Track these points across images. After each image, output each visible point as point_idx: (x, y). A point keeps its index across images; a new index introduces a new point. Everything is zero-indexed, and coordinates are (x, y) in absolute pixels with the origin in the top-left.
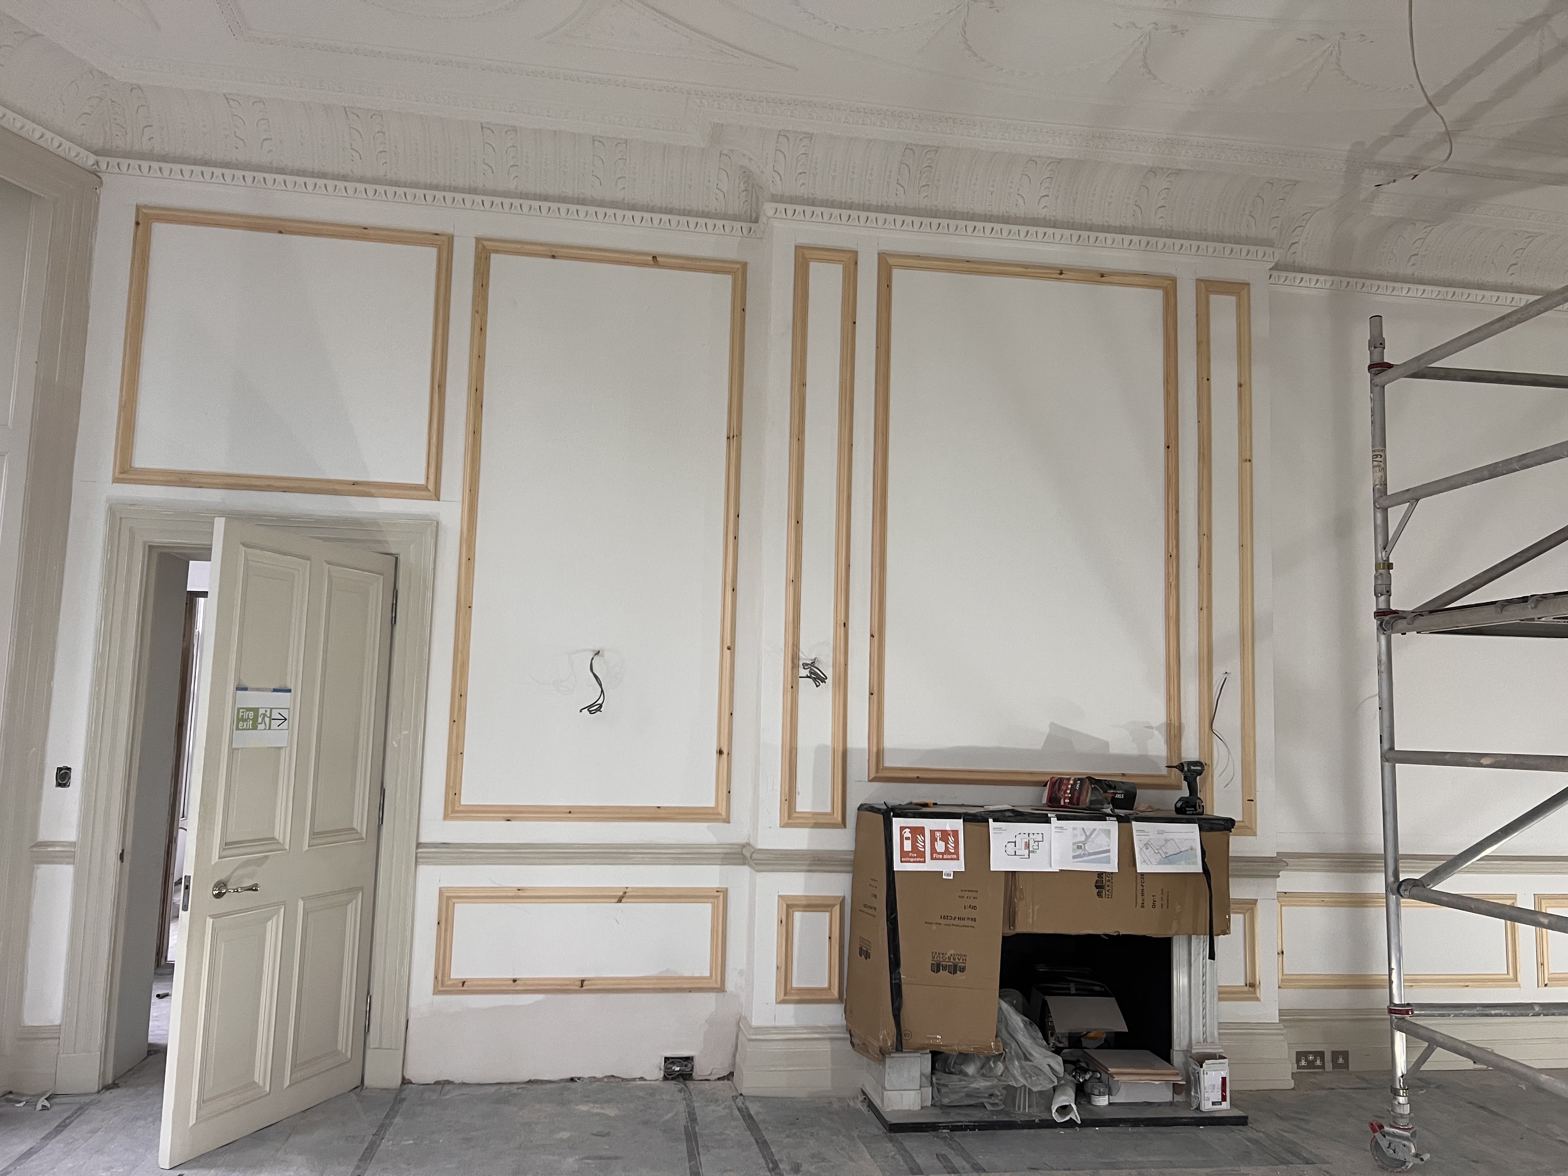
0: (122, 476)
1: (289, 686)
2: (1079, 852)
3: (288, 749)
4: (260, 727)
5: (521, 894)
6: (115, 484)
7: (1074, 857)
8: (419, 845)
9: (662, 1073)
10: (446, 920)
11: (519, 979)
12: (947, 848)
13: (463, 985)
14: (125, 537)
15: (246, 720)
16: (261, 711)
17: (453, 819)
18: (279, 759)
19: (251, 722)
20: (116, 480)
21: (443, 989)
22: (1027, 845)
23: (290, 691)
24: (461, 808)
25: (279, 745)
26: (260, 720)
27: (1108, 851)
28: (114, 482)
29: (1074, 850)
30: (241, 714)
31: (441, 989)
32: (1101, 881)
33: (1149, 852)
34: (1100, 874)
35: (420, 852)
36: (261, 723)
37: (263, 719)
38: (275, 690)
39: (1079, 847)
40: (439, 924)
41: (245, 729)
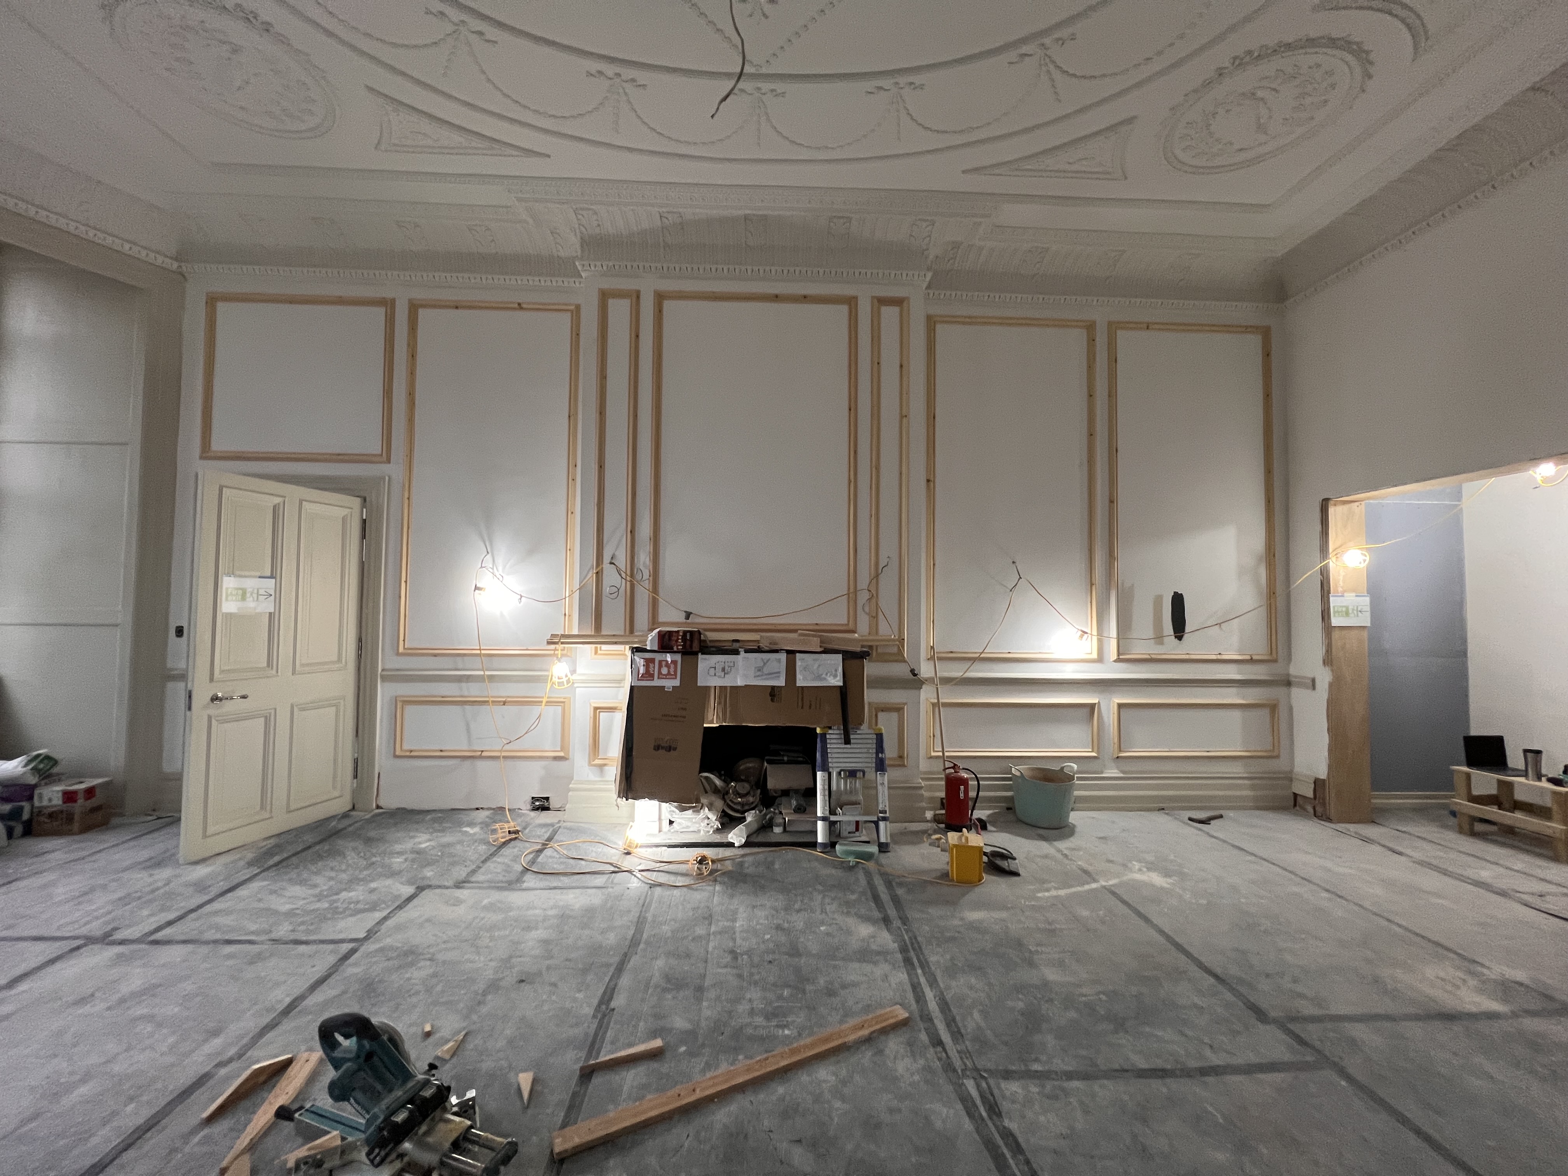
0: (203, 456)
2: (759, 673)
5: (444, 700)
6: (200, 461)
7: (755, 677)
8: (382, 671)
9: (531, 806)
12: (669, 671)
13: (411, 753)
20: (200, 457)
22: (723, 670)
27: (779, 673)
29: (755, 672)
32: (774, 692)
33: (805, 673)
34: (773, 688)
35: (384, 676)
39: (759, 670)
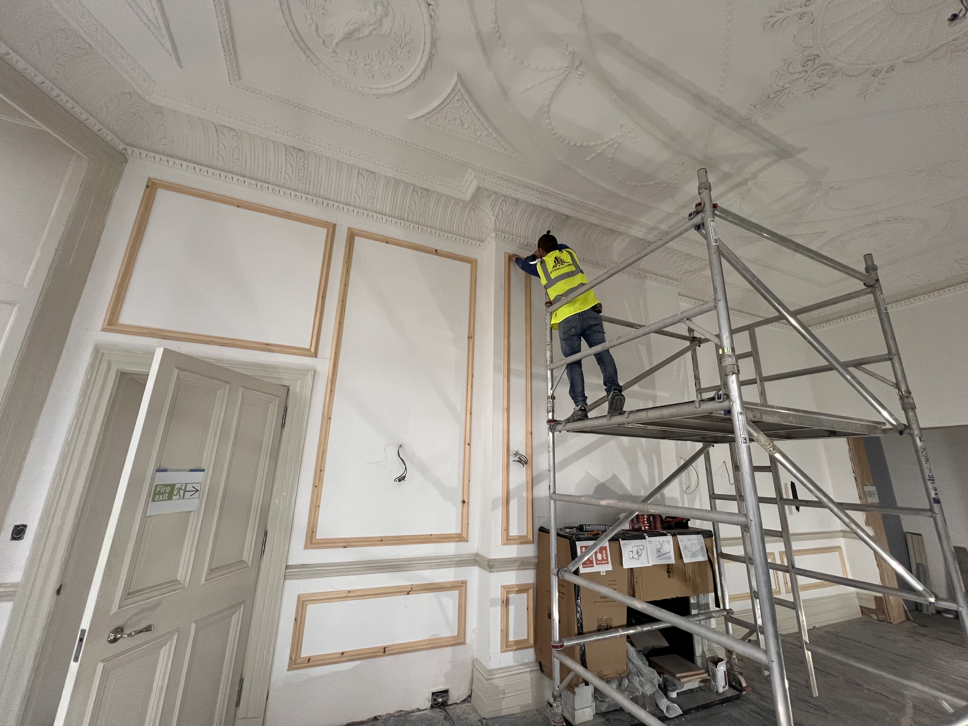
0: (109, 327)
1: (203, 468)
2: (659, 554)
3: (196, 512)
4: (174, 497)
5: (350, 594)
6: (102, 332)
7: (658, 557)
8: (287, 567)
9: (430, 704)
10: (301, 617)
11: (346, 652)
12: (602, 557)
13: (309, 662)
14: (104, 366)
15: (163, 494)
16: (177, 486)
17: (311, 548)
18: (188, 521)
19: (167, 495)
20: (103, 330)
21: (296, 666)
22: (637, 553)
23: (203, 470)
24: (317, 541)
25: (188, 510)
26: (175, 492)
27: (670, 552)
28: (102, 330)
29: (657, 554)
30: (158, 489)
31: (294, 666)
32: (669, 568)
33: (687, 551)
34: (668, 565)
35: (288, 572)
36: (176, 495)
37: (179, 492)
38: (191, 470)
39: (659, 551)
40: (296, 620)
41: (161, 500)
